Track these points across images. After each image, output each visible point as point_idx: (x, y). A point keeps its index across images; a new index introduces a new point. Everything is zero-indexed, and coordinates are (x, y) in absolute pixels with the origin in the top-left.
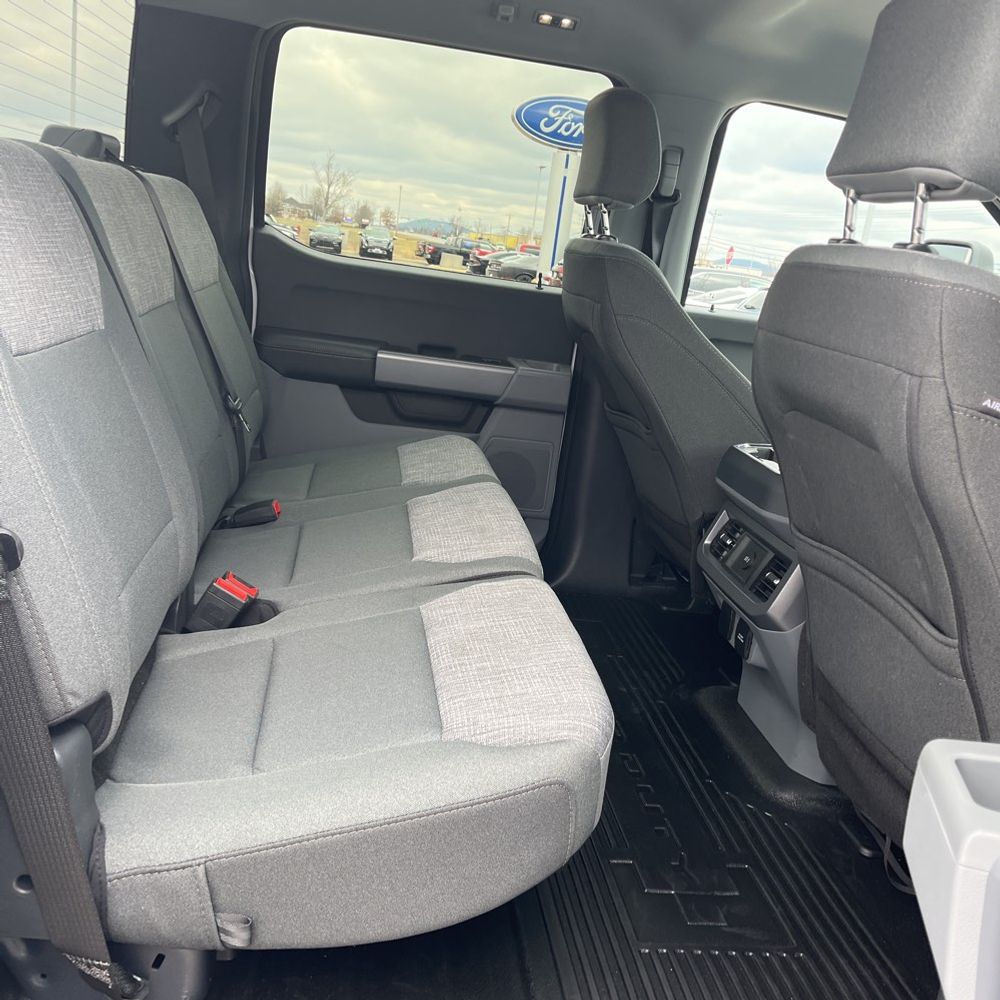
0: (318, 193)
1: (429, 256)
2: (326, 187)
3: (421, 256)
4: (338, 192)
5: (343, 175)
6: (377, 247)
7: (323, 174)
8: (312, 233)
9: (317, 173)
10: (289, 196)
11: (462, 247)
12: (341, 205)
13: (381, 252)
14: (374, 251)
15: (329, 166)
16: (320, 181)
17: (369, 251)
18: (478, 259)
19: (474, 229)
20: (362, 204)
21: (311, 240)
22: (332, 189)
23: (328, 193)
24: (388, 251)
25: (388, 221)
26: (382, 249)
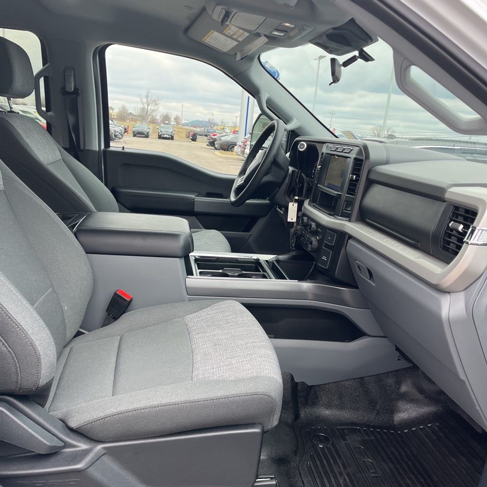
0: (143, 109)
1: (191, 138)
2: (147, 106)
3: (188, 137)
4: (152, 108)
5: (155, 100)
6: (167, 134)
7: (145, 100)
8: (134, 129)
9: (142, 100)
10: (130, 111)
11: (207, 132)
12: (154, 115)
13: (168, 136)
14: (164, 136)
15: (147, 97)
16: (143, 104)
17: (162, 136)
18: (212, 138)
19: (220, 124)
20: (165, 114)
21: (134, 132)
22: (149, 108)
23: (147, 109)
24: (171, 136)
25: (177, 122)
26: (168, 135)
